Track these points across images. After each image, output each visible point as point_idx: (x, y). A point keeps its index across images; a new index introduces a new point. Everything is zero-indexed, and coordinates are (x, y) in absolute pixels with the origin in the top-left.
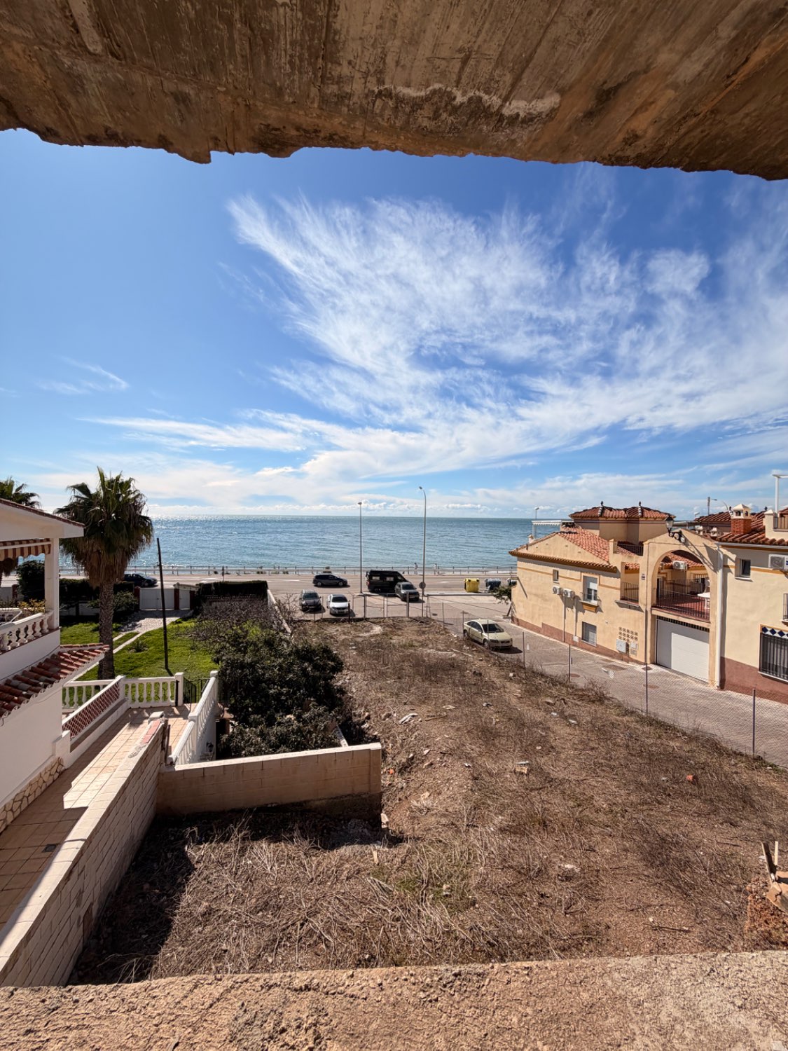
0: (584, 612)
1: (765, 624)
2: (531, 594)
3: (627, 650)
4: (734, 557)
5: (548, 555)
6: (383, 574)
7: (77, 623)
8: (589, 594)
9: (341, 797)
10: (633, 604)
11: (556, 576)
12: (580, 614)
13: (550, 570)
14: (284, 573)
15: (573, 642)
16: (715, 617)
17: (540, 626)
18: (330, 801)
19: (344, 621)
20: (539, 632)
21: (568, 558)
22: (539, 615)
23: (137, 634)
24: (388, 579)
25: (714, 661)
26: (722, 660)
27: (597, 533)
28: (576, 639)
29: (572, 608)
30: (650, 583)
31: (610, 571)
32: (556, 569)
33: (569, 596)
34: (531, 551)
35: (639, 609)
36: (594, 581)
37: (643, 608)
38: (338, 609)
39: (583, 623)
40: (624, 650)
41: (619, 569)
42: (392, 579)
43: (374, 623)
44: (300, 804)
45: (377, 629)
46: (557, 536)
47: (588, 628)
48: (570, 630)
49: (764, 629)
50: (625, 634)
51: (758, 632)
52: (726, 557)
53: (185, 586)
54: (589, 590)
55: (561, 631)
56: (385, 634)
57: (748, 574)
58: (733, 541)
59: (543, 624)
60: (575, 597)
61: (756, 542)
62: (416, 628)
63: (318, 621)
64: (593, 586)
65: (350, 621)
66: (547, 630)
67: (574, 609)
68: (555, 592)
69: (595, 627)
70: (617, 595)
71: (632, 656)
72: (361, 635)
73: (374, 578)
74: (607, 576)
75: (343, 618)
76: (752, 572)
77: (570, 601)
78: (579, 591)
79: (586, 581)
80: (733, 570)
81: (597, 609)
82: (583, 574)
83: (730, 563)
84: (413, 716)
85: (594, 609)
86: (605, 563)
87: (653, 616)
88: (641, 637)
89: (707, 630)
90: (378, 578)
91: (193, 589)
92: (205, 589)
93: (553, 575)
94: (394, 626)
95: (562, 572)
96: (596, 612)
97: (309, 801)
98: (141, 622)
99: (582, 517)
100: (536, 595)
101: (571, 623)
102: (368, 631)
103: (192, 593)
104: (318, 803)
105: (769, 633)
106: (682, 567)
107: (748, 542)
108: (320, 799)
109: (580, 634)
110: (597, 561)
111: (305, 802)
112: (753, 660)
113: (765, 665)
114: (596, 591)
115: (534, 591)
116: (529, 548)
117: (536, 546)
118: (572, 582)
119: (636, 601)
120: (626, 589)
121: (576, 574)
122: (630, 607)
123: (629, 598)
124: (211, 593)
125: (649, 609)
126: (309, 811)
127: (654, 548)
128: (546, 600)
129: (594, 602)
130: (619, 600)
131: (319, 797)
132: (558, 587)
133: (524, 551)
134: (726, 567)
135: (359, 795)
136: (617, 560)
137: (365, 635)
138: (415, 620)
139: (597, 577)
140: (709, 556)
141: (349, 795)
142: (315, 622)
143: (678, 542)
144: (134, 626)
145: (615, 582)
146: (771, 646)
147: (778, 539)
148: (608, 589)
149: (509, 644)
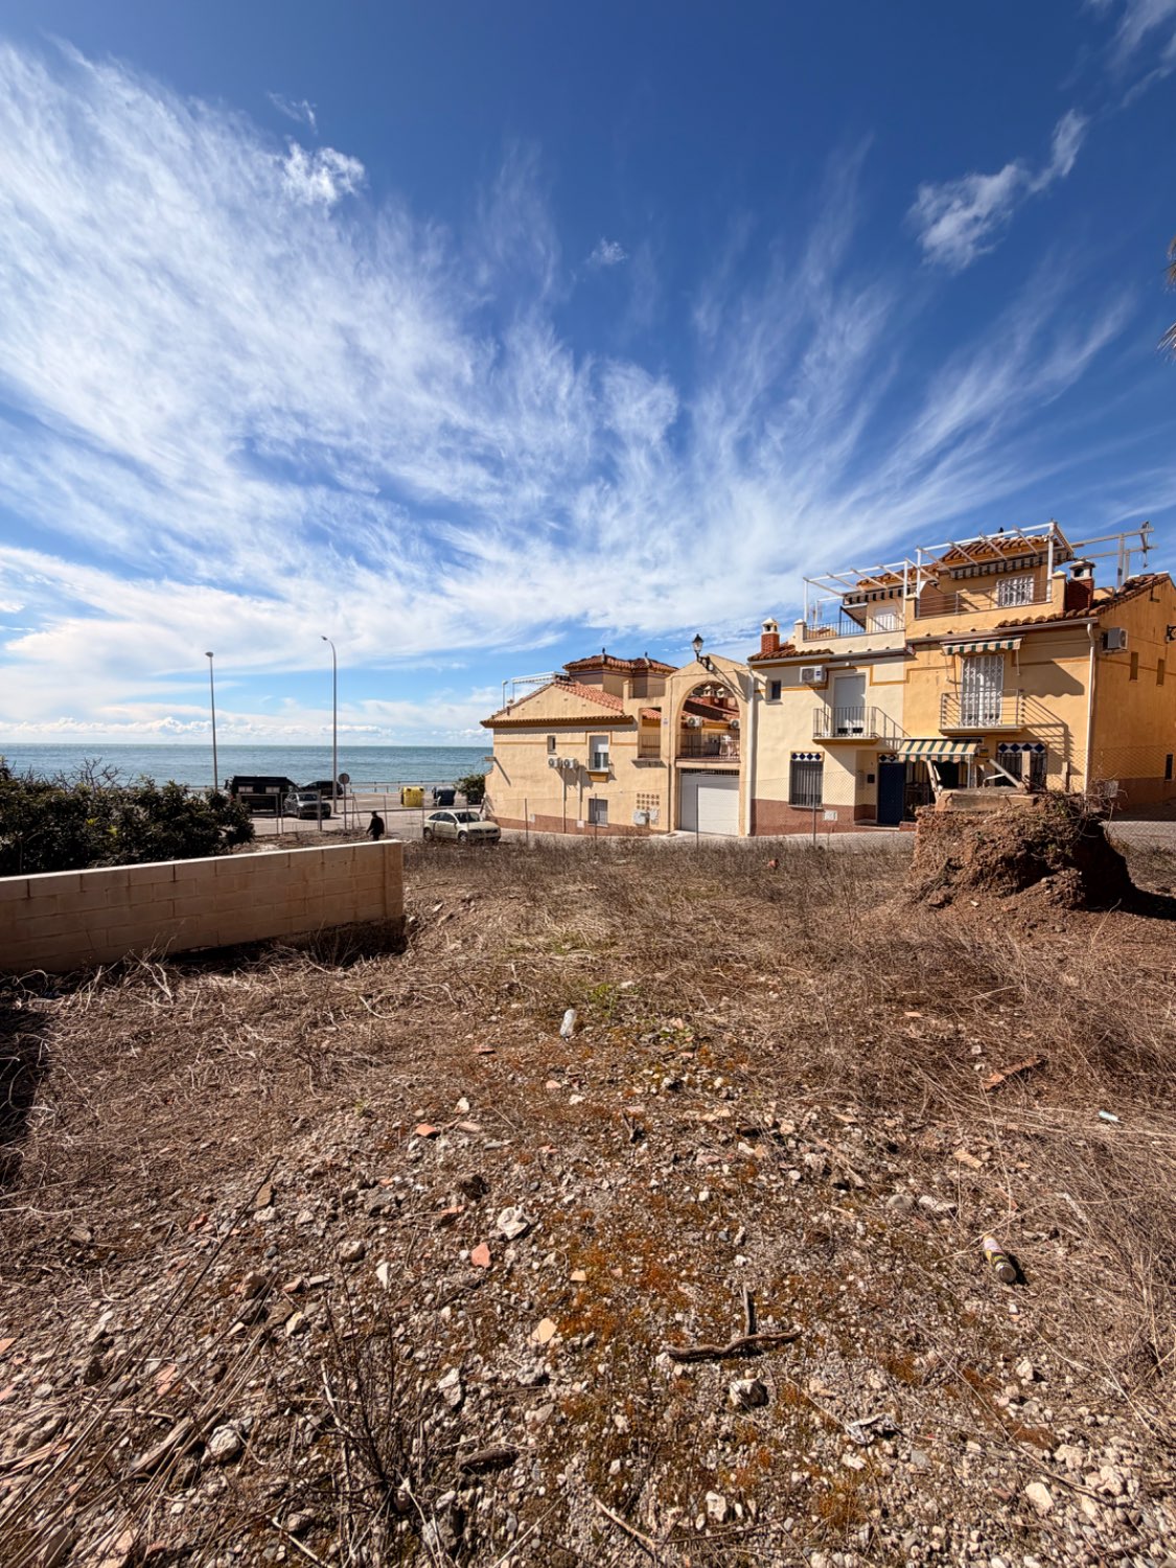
0: (591, 786)
1: (795, 750)
2: (515, 777)
3: (647, 820)
4: (764, 679)
5: (539, 717)
6: (258, 783)
8: (596, 759)
10: (653, 760)
11: (552, 743)
12: (586, 788)
13: (543, 737)
15: (578, 829)
16: (745, 754)
17: (532, 819)
20: (528, 828)
21: (569, 715)
24: (269, 788)
25: (744, 807)
26: (753, 802)
27: (600, 687)
28: (581, 824)
29: (575, 784)
30: (673, 728)
31: (624, 722)
32: (551, 734)
33: (571, 766)
34: (515, 716)
35: (661, 765)
36: (604, 740)
37: (666, 762)
39: (590, 799)
40: (642, 821)
41: (636, 718)
42: (276, 788)
46: (552, 688)
47: (598, 805)
48: (572, 814)
49: (794, 756)
50: (646, 801)
51: (788, 758)
52: (756, 680)
54: (597, 755)
55: (560, 818)
57: (779, 697)
58: (765, 658)
59: (536, 816)
60: (578, 768)
61: (788, 656)
64: (602, 748)
66: (542, 822)
67: (578, 784)
68: (551, 764)
69: (606, 801)
70: (634, 753)
71: (652, 827)
73: (241, 789)
74: (621, 731)
76: (783, 693)
77: (571, 774)
78: (584, 761)
79: (594, 742)
80: (764, 694)
81: (608, 776)
82: (589, 734)
83: (761, 687)
85: (604, 778)
86: (619, 714)
87: (677, 769)
88: (664, 800)
89: (736, 773)
90: (250, 789)
93: (548, 743)
94: (300, 842)
95: (560, 737)
96: (607, 781)
99: (581, 667)
100: (522, 777)
101: (573, 805)
105: (798, 759)
106: (697, 723)
107: (780, 657)
109: (586, 817)
110: (608, 713)
112: (784, 795)
113: (795, 797)
114: (606, 755)
115: (520, 772)
116: (512, 711)
117: (521, 707)
118: (574, 748)
119: (658, 756)
120: (644, 747)
121: (580, 737)
122: (650, 765)
123: (648, 756)
125: (673, 758)
127: (679, 683)
128: (538, 781)
129: (603, 769)
130: (636, 758)
132: (555, 757)
133: (505, 717)
134: (757, 691)
135: (367, 923)
136: (631, 707)
138: (334, 832)
139: (608, 734)
140: (741, 684)
143: (705, 671)
145: (631, 736)
146: (800, 773)
147: (807, 650)
148: (621, 748)
149: (496, 835)
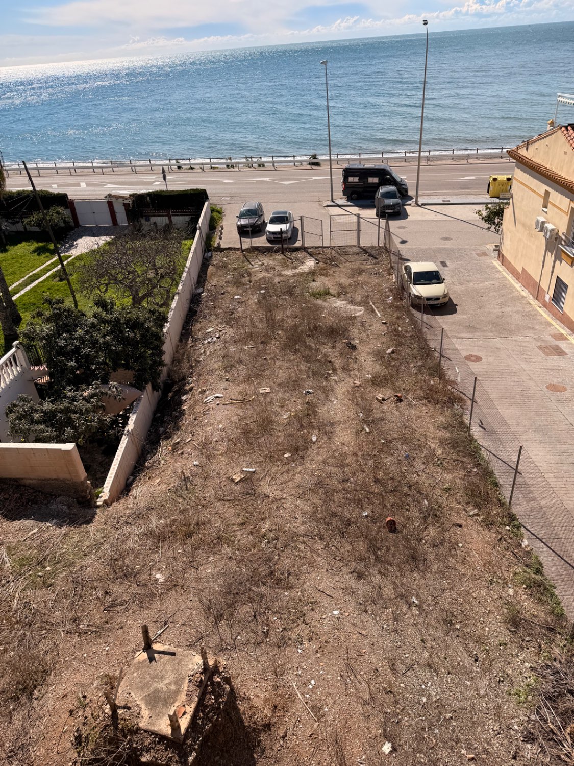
0: (561, 262)
2: (519, 222)
5: (544, 164)
6: (364, 173)
7: (20, 242)
9: (48, 480)
11: (546, 200)
12: (558, 262)
13: (542, 188)
14: (259, 166)
15: (545, 301)
17: (520, 271)
18: (40, 481)
19: (277, 251)
20: (518, 279)
21: (563, 174)
22: (522, 255)
23: (70, 256)
24: (371, 180)
29: (552, 254)
32: (549, 189)
33: (548, 235)
34: (529, 154)
38: (274, 233)
39: (558, 277)
42: (376, 180)
43: (311, 255)
44: (16, 480)
45: (309, 264)
46: (560, 132)
47: (560, 286)
48: (544, 285)
53: (118, 197)
55: (536, 282)
56: (312, 273)
59: (523, 269)
60: (557, 239)
62: (355, 265)
63: (247, 250)
65: (283, 251)
66: (524, 278)
67: (553, 256)
68: (537, 225)
69: (567, 286)
72: (284, 273)
73: (351, 179)
75: (277, 246)
77: (551, 241)
84: (217, 397)
85: (570, 261)
90: (356, 179)
91: (126, 202)
92: (139, 199)
93: (544, 198)
94: (331, 260)
95: (556, 197)
96: (572, 265)
97: (22, 479)
98: (79, 241)
100: (524, 225)
101: (547, 274)
102: (295, 268)
103: (126, 206)
104: (30, 481)
108: (32, 479)
109: (552, 293)
111: (20, 479)
115: (523, 217)
116: (530, 147)
117: (536, 145)
118: (560, 214)
121: (565, 203)
124: (147, 206)
126: (24, 486)
128: (531, 236)
131: (31, 477)
132: (542, 218)
133: (523, 152)
135: (63, 481)
137: (289, 272)
138: (365, 250)
141: (55, 479)
142: (243, 251)
144: (72, 246)
149: (447, 300)
